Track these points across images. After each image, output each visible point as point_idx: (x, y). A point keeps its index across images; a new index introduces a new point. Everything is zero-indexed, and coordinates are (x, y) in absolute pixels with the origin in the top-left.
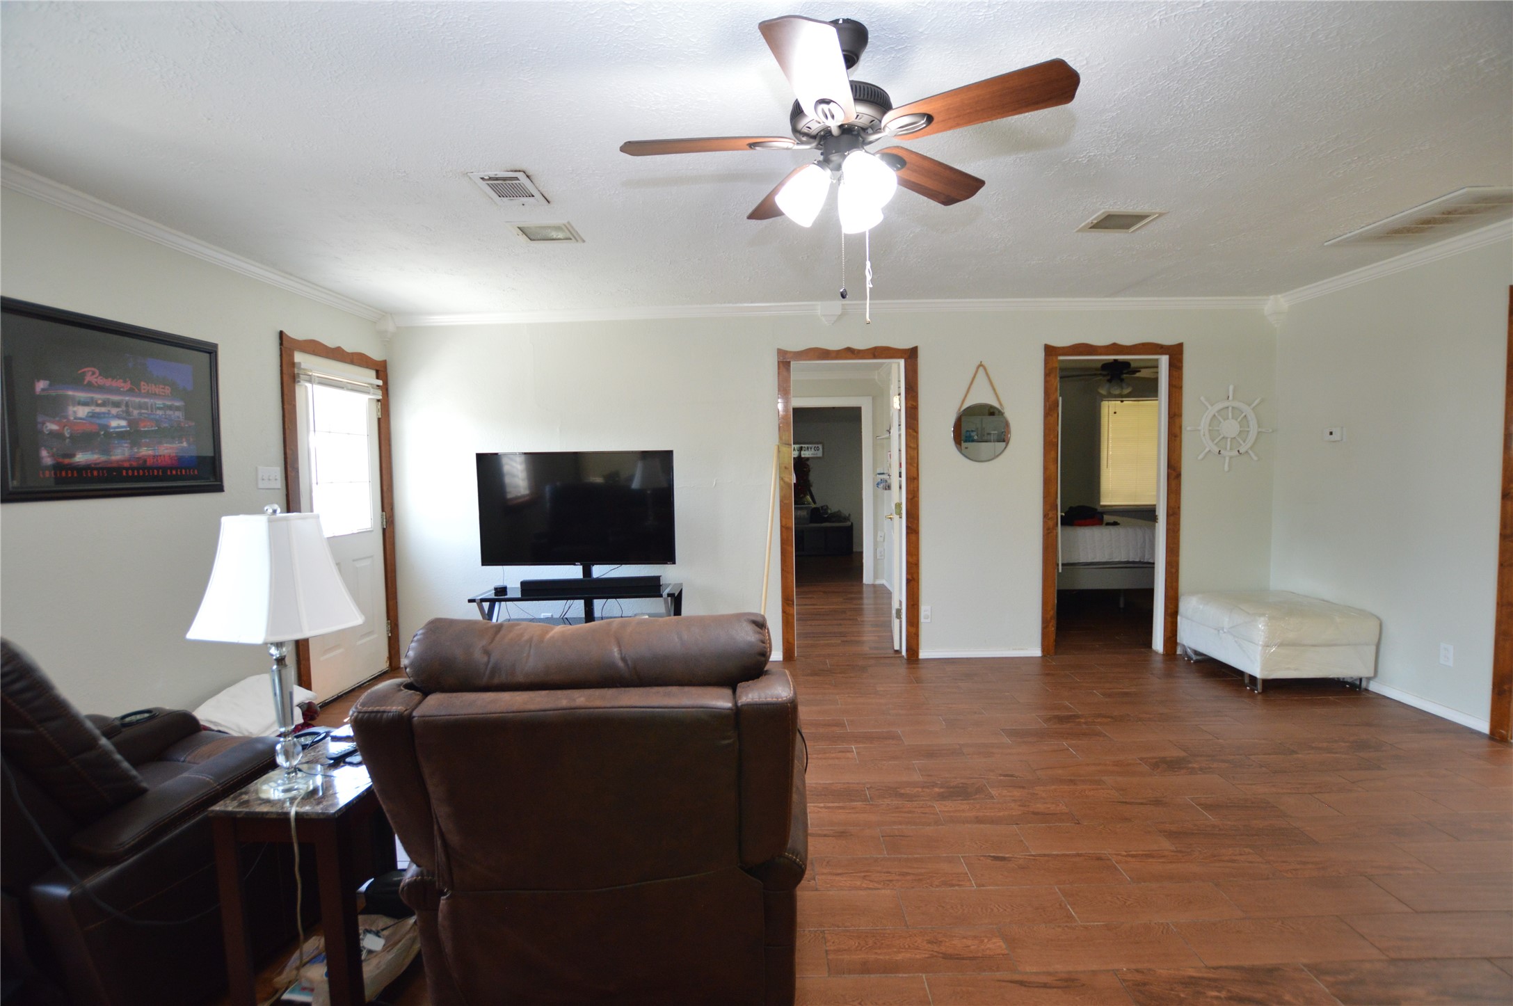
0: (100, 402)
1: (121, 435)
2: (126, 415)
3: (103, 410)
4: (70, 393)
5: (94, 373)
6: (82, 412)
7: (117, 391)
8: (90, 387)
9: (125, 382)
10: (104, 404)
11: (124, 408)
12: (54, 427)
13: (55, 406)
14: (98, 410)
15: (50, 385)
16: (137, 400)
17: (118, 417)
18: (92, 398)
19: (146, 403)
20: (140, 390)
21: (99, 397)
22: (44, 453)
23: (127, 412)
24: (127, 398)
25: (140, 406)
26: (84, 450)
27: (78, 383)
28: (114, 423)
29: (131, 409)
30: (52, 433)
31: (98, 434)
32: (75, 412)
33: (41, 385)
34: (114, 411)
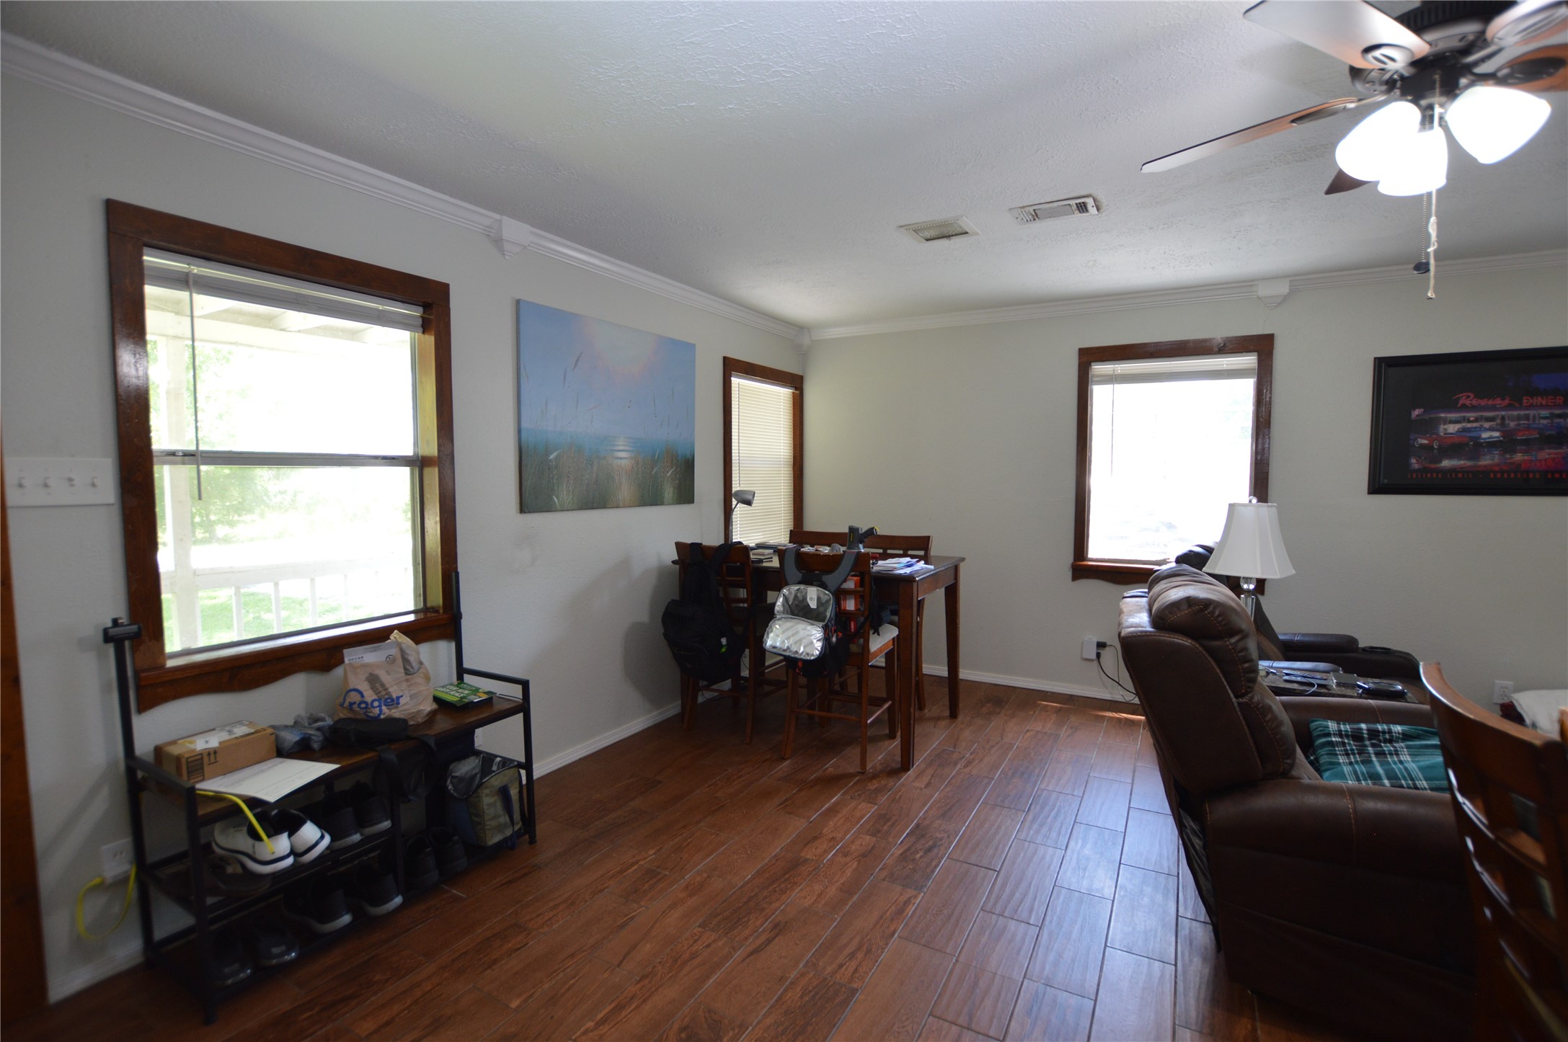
0: (1472, 419)
1: (1492, 445)
2: (1502, 427)
3: (1475, 425)
4: (1442, 415)
5: (1468, 397)
6: (1452, 428)
7: (1494, 408)
8: (1465, 408)
9: (1503, 399)
10: (1476, 420)
11: (1499, 421)
12: (1425, 442)
13: (1428, 426)
14: (1469, 425)
15: (1424, 411)
16: (1516, 413)
17: (1491, 429)
18: (1464, 417)
19: (1528, 415)
20: (1521, 404)
21: (1472, 415)
22: (1413, 461)
23: (1503, 424)
24: (1503, 413)
25: (1519, 418)
26: (1450, 458)
27: (1453, 406)
28: (1485, 435)
29: (1507, 422)
30: (1422, 446)
31: (1467, 444)
32: (1446, 429)
33: (1416, 412)
34: (1487, 425)
